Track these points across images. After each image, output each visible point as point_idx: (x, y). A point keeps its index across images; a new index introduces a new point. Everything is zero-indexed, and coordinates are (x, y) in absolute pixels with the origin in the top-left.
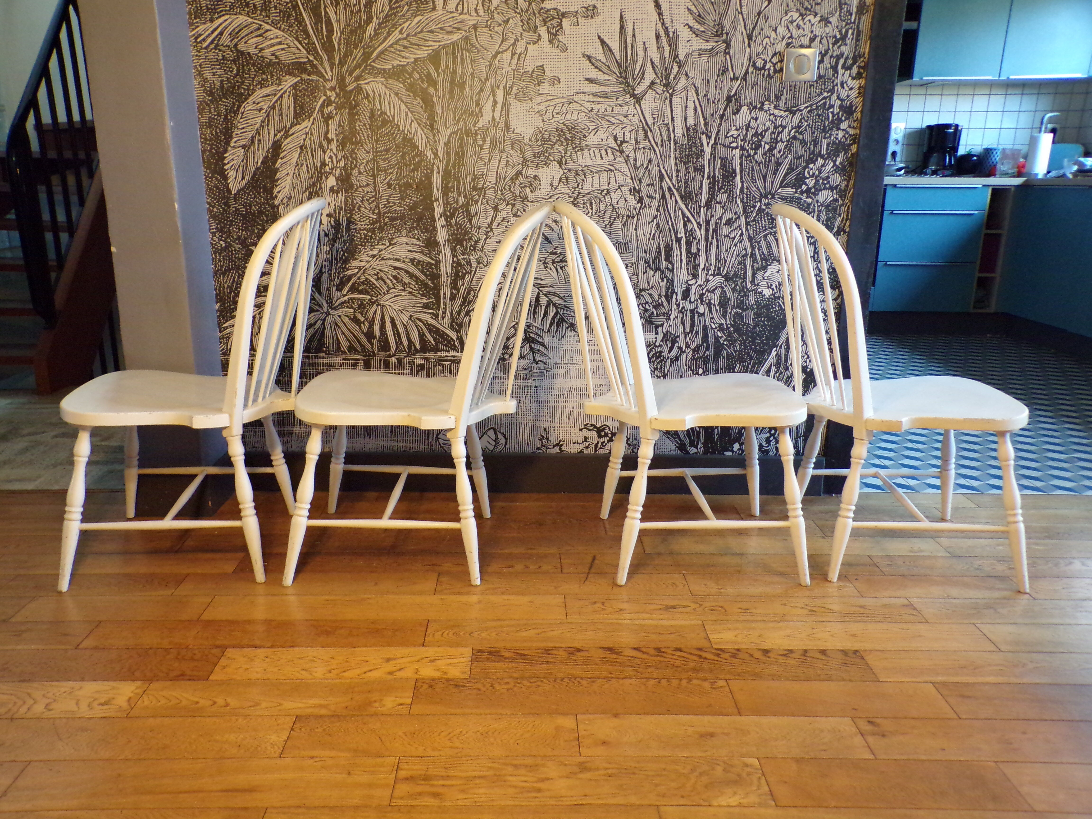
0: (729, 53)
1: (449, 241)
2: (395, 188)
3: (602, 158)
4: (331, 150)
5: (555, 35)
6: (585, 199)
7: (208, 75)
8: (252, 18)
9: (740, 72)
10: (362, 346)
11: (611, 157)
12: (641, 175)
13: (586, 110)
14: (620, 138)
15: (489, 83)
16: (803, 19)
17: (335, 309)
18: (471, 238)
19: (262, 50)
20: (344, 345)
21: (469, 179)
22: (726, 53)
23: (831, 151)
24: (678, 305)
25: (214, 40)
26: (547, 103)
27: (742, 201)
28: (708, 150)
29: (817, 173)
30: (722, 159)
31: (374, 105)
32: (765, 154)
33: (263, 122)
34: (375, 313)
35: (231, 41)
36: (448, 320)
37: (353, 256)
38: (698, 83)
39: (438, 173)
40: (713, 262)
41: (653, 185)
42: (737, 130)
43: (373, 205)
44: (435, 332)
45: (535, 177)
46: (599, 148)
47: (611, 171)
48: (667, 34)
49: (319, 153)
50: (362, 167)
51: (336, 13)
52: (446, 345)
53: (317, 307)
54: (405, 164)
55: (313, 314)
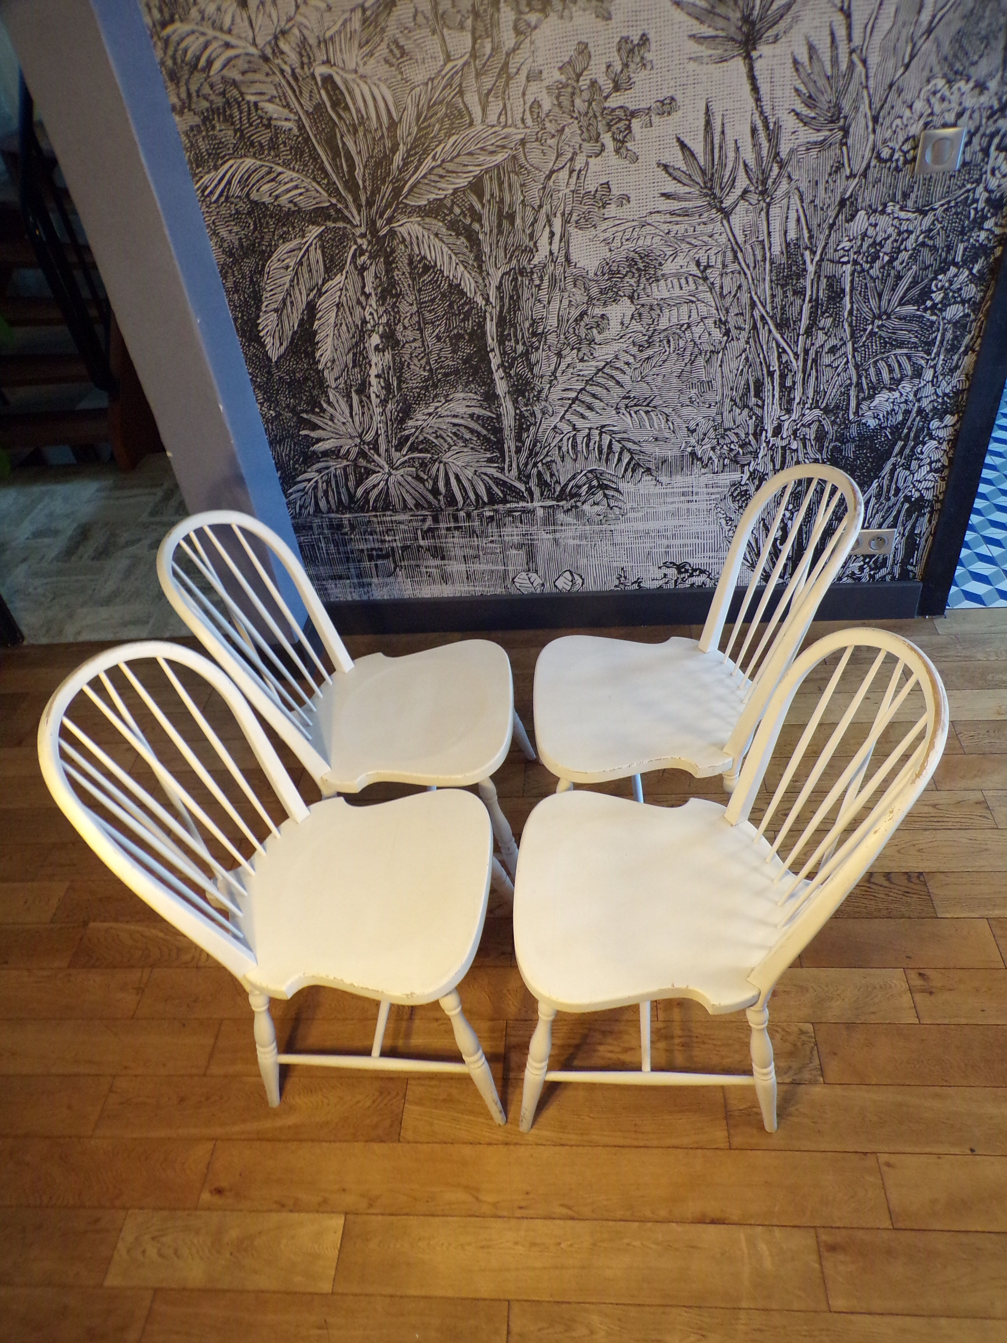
0: (846, 144)
1: (509, 392)
2: (445, 342)
3: (681, 288)
4: (371, 306)
5: (623, 142)
6: (662, 336)
7: (223, 233)
8: (260, 159)
9: (858, 167)
10: (429, 503)
11: (692, 287)
12: (728, 304)
13: (661, 233)
14: (704, 262)
15: (543, 211)
16: (950, 88)
17: (397, 469)
18: (533, 388)
19: (277, 197)
20: (411, 503)
21: (527, 324)
22: (843, 144)
23: (969, 256)
24: (768, 443)
25: (223, 191)
26: (615, 229)
27: (850, 325)
28: (811, 268)
29: (947, 285)
30: (828, 278)
31: (412, 250)
32: (883, 267)
33: (292, 281)
34: (438, 470)
35: (242, 190)
36: (514, 472)
37: (408, 416)
38: (803, 186)
39: (492, 320)
40: (811, 395)
41: (742, 314)
42: (850, 240)
43: (423, 362)
44: (501, 485)
45: (603, 316)
46: (678, 276)
47: (692, 302)
48: (766, 127)
49: (358, 310)
50: (406, 321)
51: (355, 142)
52: (515, 497)
53: (378, 469)
54: (454, 314)
55: (375, 475)
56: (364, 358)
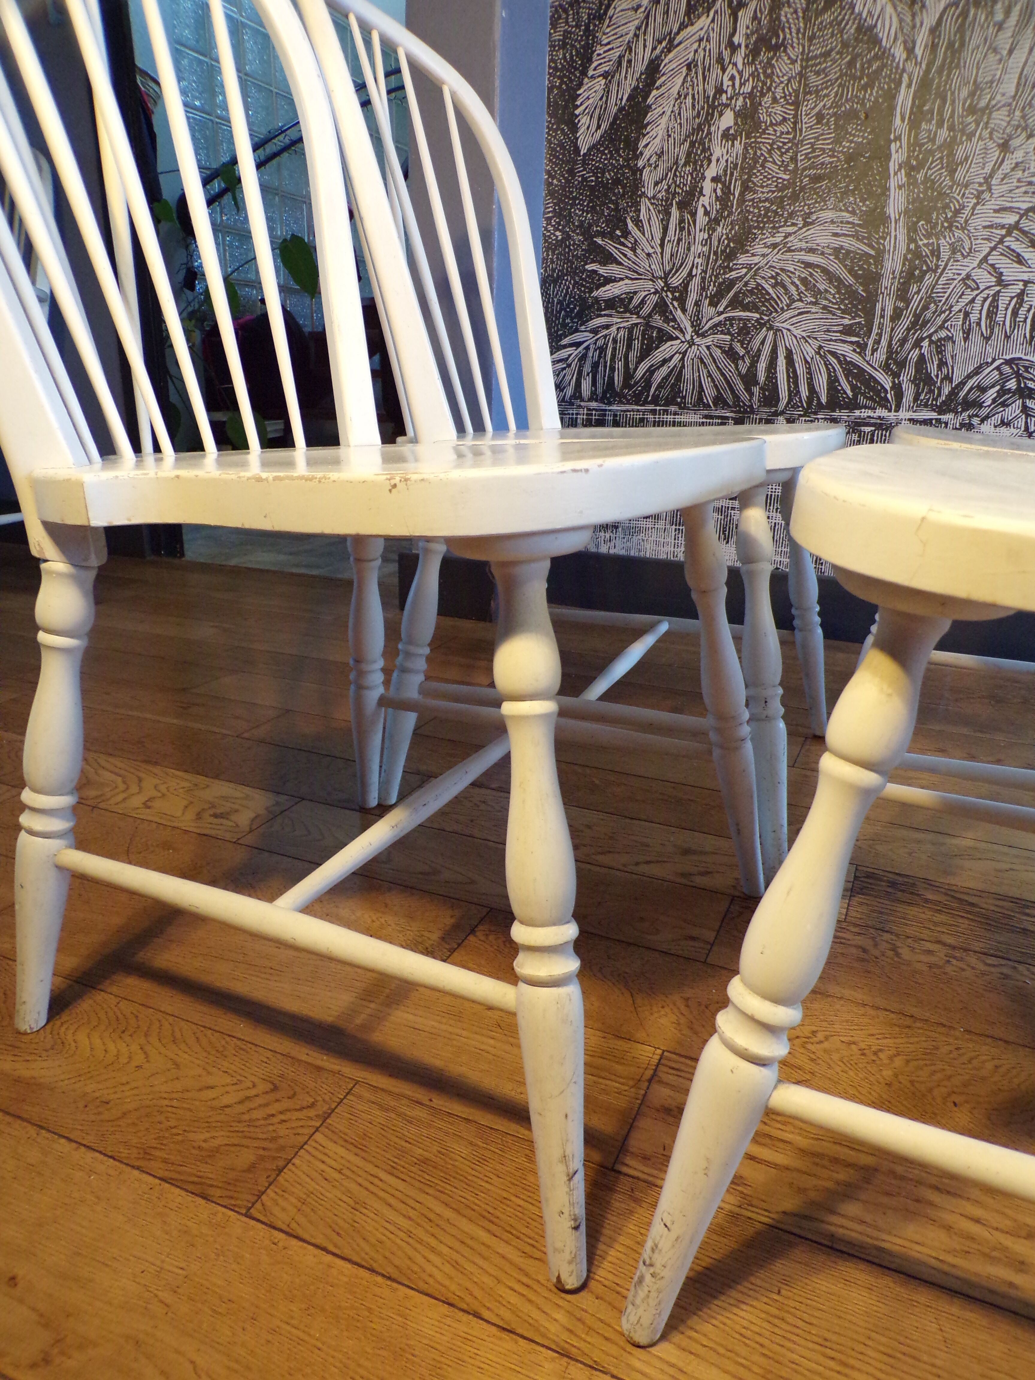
1: (907, 211)
2: (828, 124)
4: (735, 64)
10: (736, 397)
17: (703, 335)
18: (947, 206)
20: (710, 393)
21: (964, 93)
33: (638, 28)
34: (763, 343)
36: (881, 355)
37: (743, 246)
39: (909, 86)
43: (786, 158)
44: (856, 376)
49: (716, 71)
50: (779, 90)
52: (871, 399)
53: (677, 333)
54: (854, 77)
55: (669, 343)
56: (704, 150)
